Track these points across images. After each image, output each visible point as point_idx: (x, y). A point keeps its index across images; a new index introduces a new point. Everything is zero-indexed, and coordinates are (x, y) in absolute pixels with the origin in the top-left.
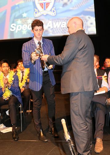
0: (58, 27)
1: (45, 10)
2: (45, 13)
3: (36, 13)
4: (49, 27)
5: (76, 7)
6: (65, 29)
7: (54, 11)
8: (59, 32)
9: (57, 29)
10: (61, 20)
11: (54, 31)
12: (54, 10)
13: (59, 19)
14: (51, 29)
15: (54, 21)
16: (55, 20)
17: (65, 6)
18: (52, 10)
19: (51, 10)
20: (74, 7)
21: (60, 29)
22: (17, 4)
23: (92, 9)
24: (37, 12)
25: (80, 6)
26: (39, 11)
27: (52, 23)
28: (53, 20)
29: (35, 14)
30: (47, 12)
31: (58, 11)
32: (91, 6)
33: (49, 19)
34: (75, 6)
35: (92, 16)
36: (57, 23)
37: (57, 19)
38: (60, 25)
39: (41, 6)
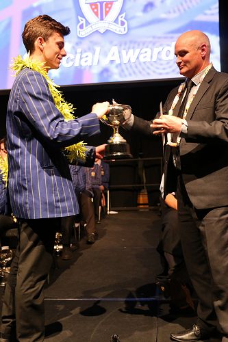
0: (133, 60)
1: (102, 19)
2: (102, 26)
3: (81, 27)
4: (112, 62)
5: (175, 12)
6: (148, 65)
7: (123, 23)
8: (134, 72)
9: (131, 66)
10: (139, 45)
11: (123, 71)
12: (123, 20)
13: (135, 42)
14: (117, 66)
15: (123, 47)
16: (126, 44)
17: (149, 9)
18: (120, 19)
19: (116, 21)
20: (170, 12)
21: (136, 67)
22: (35, 5)
23: (212, 14)
24: (84, 25)
25: (185, 10)
26: (88, 23)
27: (119, 52)
28: (121, 45)
29: (79, 29)
30: (107, 25)
31: (134, 23)
32: (210, 9)
33: (111, 42)
34: (172, 11)
35: (212, 32)
36: (131, 51)
37: (131, 42)
38: (138, 58)
39: (93, 10)
